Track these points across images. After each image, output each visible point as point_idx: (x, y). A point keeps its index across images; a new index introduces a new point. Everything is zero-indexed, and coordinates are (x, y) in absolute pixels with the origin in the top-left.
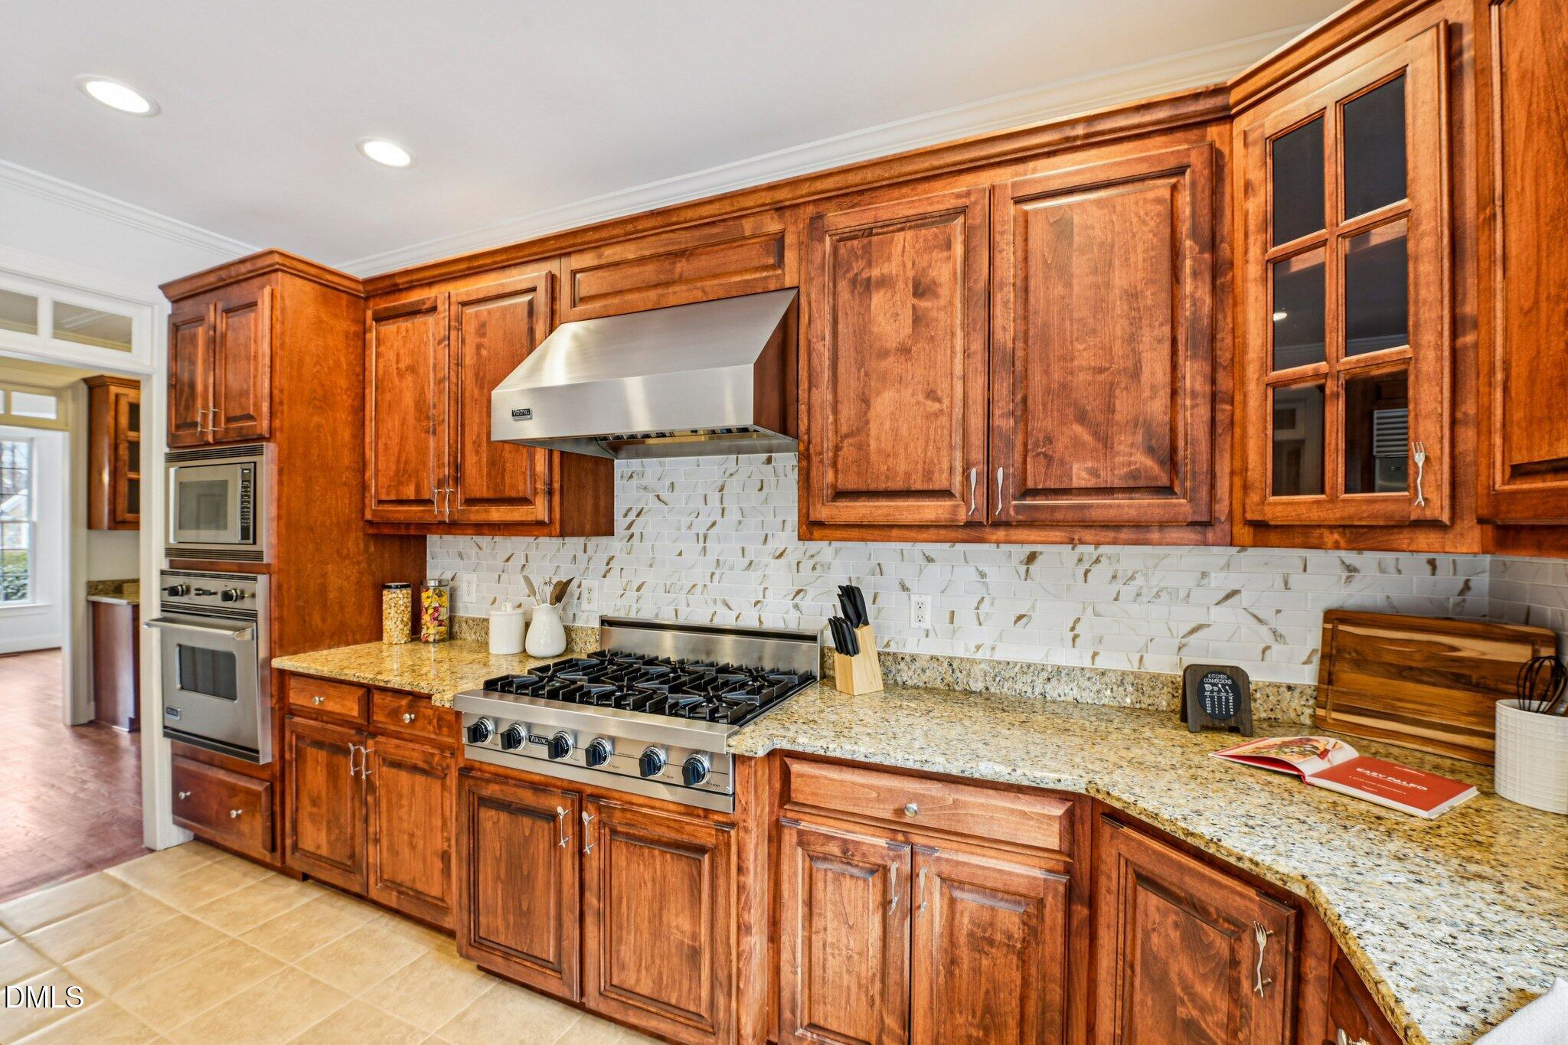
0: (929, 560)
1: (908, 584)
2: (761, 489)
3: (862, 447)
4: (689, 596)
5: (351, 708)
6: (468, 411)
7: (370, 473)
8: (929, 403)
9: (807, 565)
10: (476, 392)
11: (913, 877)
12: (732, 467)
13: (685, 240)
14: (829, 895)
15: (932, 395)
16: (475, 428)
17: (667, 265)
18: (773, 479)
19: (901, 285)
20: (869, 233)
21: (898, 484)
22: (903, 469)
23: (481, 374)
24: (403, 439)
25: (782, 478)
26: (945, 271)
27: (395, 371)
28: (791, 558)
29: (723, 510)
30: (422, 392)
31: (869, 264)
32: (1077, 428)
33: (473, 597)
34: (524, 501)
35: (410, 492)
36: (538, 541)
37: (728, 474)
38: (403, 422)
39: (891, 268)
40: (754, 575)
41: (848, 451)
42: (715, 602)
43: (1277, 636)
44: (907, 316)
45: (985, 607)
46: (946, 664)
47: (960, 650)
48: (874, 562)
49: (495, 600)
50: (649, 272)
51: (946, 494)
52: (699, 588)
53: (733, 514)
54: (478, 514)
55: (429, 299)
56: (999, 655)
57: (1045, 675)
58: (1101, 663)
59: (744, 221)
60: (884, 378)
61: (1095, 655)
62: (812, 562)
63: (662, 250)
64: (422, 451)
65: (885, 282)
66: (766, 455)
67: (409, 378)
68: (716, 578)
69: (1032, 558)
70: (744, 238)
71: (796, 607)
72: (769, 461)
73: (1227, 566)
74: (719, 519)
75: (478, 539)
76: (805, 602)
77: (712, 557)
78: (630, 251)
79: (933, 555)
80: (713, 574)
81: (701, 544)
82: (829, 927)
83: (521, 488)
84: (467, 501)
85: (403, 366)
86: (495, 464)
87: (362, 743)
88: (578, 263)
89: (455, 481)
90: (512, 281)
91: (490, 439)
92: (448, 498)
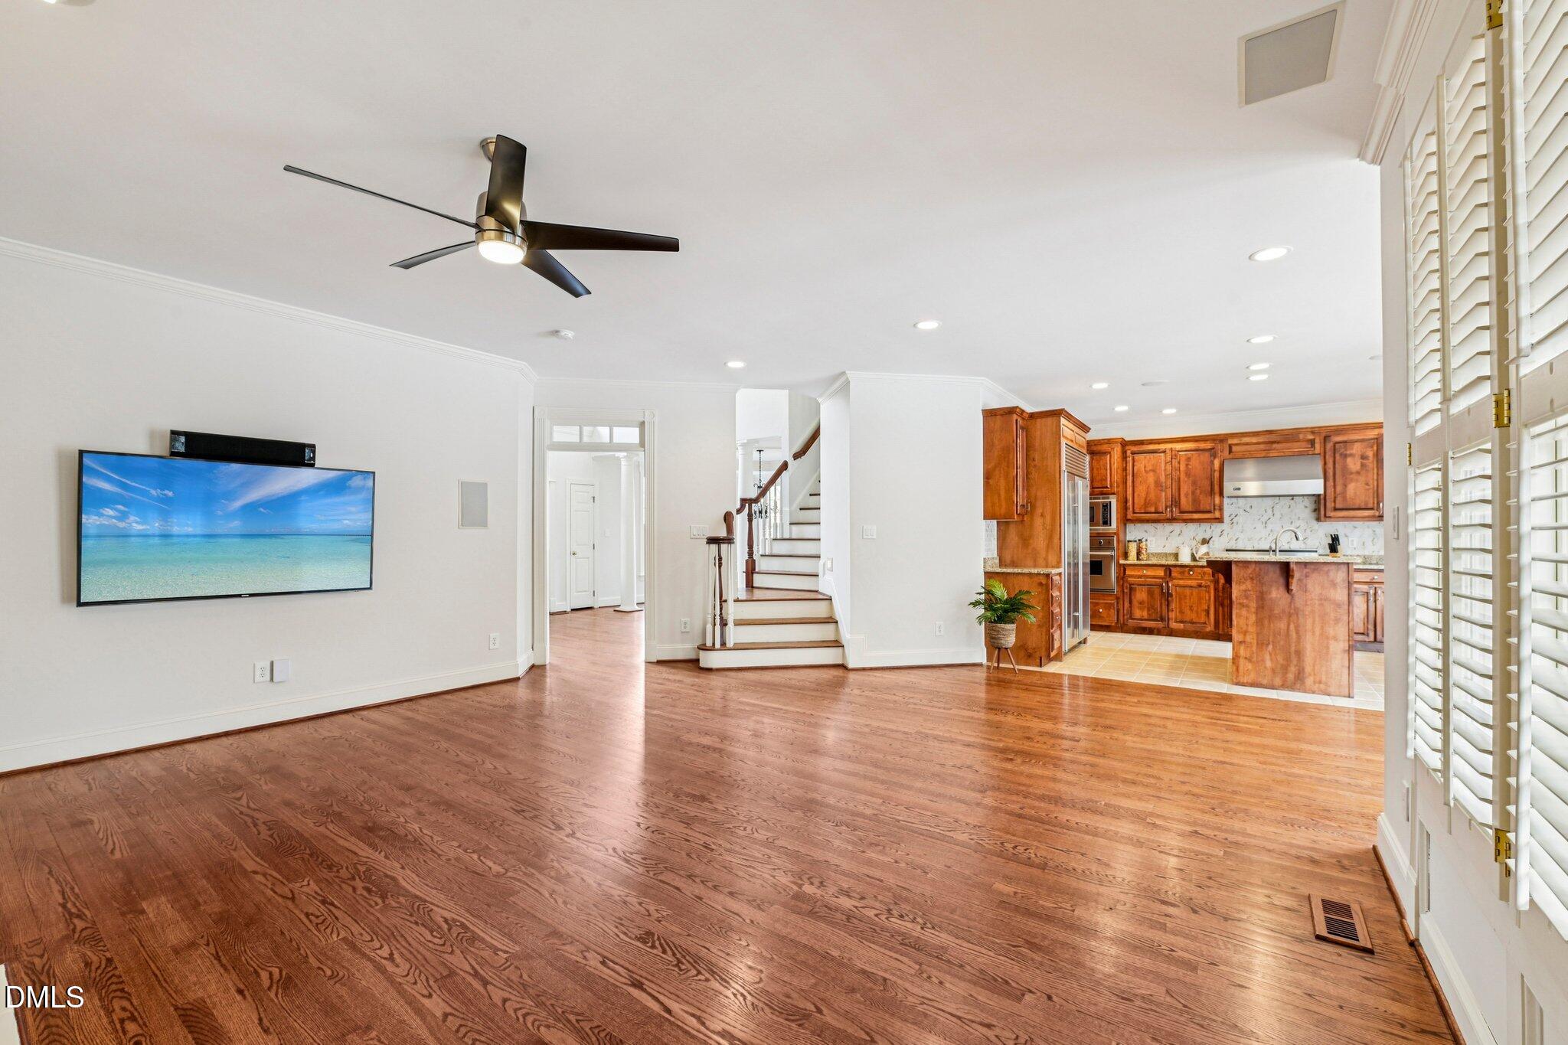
0: (1356, 527)
1: (1348, 534)
2: (1290, 508)
3: (1344, 498)
4: (1260, 541)
5: (1161, 572)
6: (1182, 484)
7: (1130, 504)
9: (1308, 531)
10: (1186, 478)
11: (1375, 594)
12: (1278, 501)
13: (1273, 438)
15: (1367, 484)
16: (1186, 489)
17: (1269, 445)
18: (1295, 505)
19: (1357, 457)
20: (1345, 442)
21: (1356, 507)
22: (1358, 503)
23: (1188, 473)
24: (1148, 493)
26: (1370, 453)
27: (1144, 470)
28: (1303, 528)
29: (1274, 514)
30: (1158, 478)
31: (1346, 451)
33: (1153, 545)
34: (1209, 512)
35: (1153, 509)
36: (1186, 525)
37: (1276, 503)
38: (1149, 487)
39: (1354, 451)
40: (1288, 534)
41: (1339, 499)
42: (1271, 541)
44: (1359, 464)
45: (1375, 540)
46: (1363, 556)
47: (1367, 553)
48: (1335, 528)
49: (1165, 546)
50: (1262, 446)
51: (1372, 509)
52: (1264, 538)
53: (1278, 515)
54: (1186, 516)
55: (1161, 449)
59: (1300, 436)
60: (1352, 480)
63: (1267, 441)
64: (1158, 498)
65: (1351, 455)
67: (1151, 474)
70: (1299, 440)
74: (1272, 517)
75: (1155, 525)
76: (1309, 542)
77: (1269, 529)
78: (1254, 440)
80: (1270, 534)
81: (1264, 524)
83: (1208, 508)
84: (1181, 512)
85: (1148, 469)
86: (1196, 501)
87: (1167, 583)
88: (1230, 441)
89: (1176, 506)
90: (1202, 445)
91: (1193, 493)
92: (1172, 511)
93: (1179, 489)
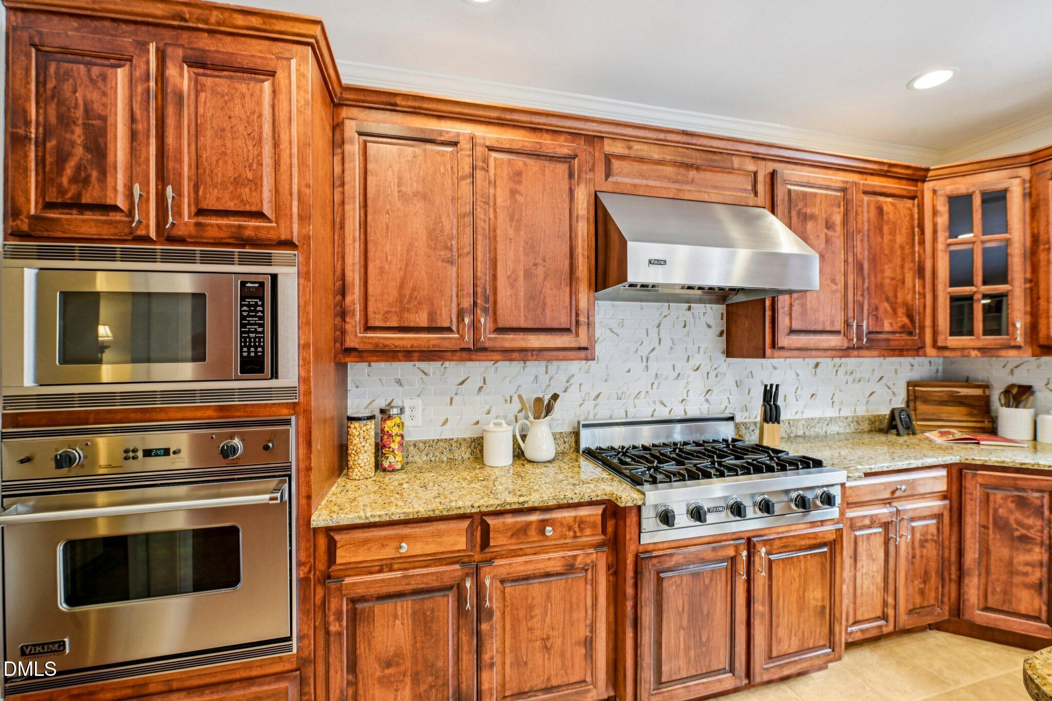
0: (775, 368)
2: (685, 327)
3: (803, 306)
4: (636, 400)
5: (456, 542)
6: (500, 247)
8: (833, 285)
9: (712, 374)
10: (511, 232)
12: (666, 312)
13: (695, 157)
14: (865, 547)
15: (833, 281)
16: (510, 264)
17: (682, 171)
18: (692, 321)
19: (820, 221)
22: (822, 319)
23: (516, 217)
24: (408, 265)
25: (697, 320)
26: (838, 218)
27: (396, 194)
28: (703, 370)
29: (660, 340)
31: (806, 205)
32: (886, 305)
33: (419, 421)
34: (567, 331)
35: (421, 320)
36: (496, 365)
37: (663, 315)
38: (410, 247)
39: (816, 210)
40: (681, 383)
41: (797, 307)
42: (655, 402)
43: (894, 394)
44: (823, 238)
46: (787, 424)
48: (748, 370)
49: (447, 420)
51: (838, 332)
52: (643, 394)
53: (666, 343)
54: (509, 341)
55: (447, 132)
56: (806, 416)
57: (826, 422)
58: (843, 414)
59: (734, 158)
61: (840, 410)
62: (714, 373)
63: (679, 159)
64: (437, 283)
65: (813, 217)
66: (687, 305)
68: (655, 386)
69: (817, 365)
70: (733, 169)
71: (707, 401)
72: (689, 308)
73: (880, 366)
74: (657, 345)
76: (712, 397)
77: (652, 372)
78: (654, 152)
79: (776, 365)
80: (653, 384)
81: (645, 363)
82: (865, 564)
83: (563, 320)
84: (499, 330)
85: (408, 190)
86: (535, 299)
87: (477, 574)
88: (610, 147)
89: (485, 310)
90: (549, 144)
91: (528, 275)
92: (475, 325)
93: (494, 262)
